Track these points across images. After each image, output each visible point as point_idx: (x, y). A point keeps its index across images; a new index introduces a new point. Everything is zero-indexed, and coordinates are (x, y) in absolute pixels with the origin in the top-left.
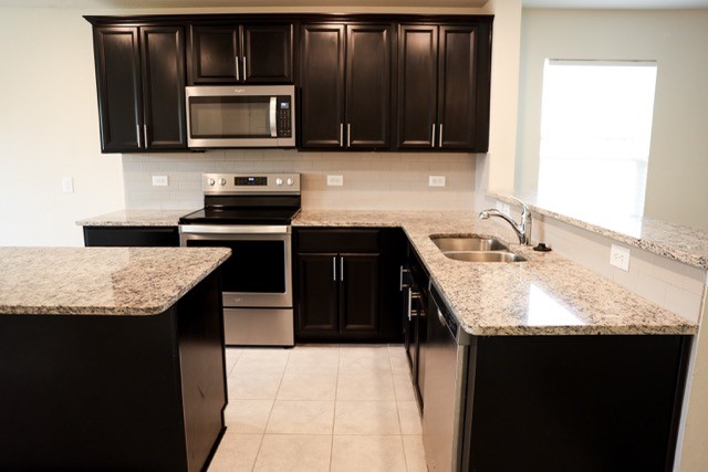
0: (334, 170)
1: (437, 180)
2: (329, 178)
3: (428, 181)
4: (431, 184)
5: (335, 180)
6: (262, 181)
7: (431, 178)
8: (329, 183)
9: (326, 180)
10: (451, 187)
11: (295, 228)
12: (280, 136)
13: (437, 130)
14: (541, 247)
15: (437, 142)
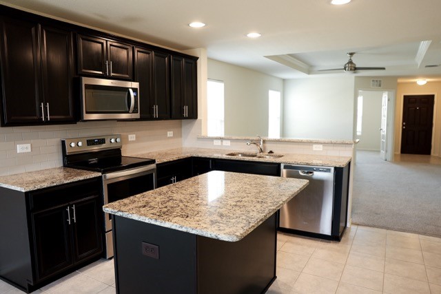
0: (132, 132)
1: (170, 134)
2: (130, 136)
3: (167, 134)
4: (168, 136)
5: (132, 137)
6: (102, 141)
7: (168, 133)
8: (130, 140)
9: (127, 138)
10: (175, 136)
11: (157, 165)
12: (133, 113)
13: (186, 108)
14: (271, 152)
15: (186, 114)
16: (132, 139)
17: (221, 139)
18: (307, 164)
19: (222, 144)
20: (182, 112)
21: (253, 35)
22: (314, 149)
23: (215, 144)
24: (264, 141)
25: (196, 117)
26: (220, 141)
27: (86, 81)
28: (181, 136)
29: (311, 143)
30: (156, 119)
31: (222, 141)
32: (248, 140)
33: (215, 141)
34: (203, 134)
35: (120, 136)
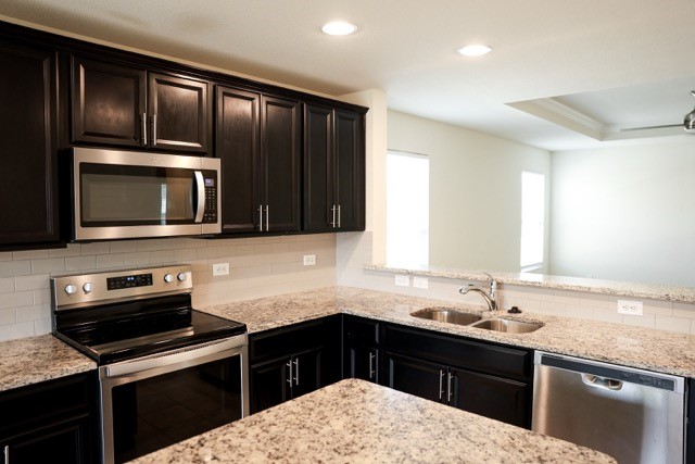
0: (219, 258)
1: (309, 259)
2: (215, 267)
3: (301, 261)
4: (306, 263)
5: (220, 269)
6: (146, 280)
7: (305, 258)
8: (215, 273)
9: (211, 270)
10: (319, 264)
11: (250, 336)
12: (205, 221)
13: (337, 210)
14: (515, 310)
15: (337, 221)
16: (221, 273)
17: (411, 274)
18: (604, 360)
19: (411, 284)
20: (328, 216)
21: (475, 50)
22: (621, 310)
23: (397, 283)
24: (499, 285)
25: (362, 227)
26: (407, 278)
27: (82, 155)
28: (334, 264)
29: (611, 296)
30: (265, 234)
31: (411, 279)
32: (464, 279)
33: (398, 277)
34: (376, 261)
35: (189, 267)
